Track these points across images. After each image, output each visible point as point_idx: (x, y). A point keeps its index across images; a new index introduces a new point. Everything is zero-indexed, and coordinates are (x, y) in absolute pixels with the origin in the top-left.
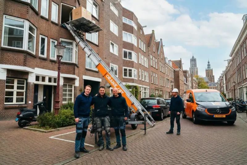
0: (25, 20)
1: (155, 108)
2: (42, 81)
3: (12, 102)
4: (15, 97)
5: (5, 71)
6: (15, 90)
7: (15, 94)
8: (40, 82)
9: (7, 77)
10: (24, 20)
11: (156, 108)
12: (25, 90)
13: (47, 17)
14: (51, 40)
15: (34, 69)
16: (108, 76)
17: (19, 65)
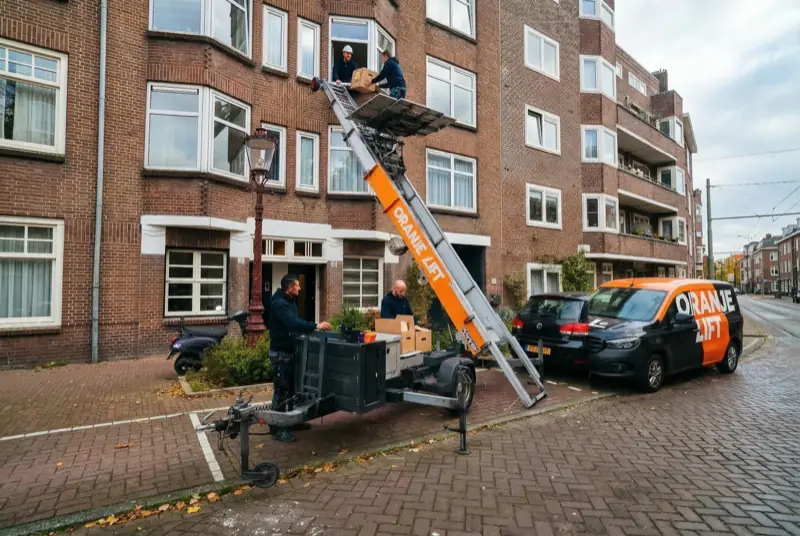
0: (200, 88)
1: (569, 333)
2: (274, 253)
3: (190, 309)
4: (196, 297)
5: (159, 233)
6: (197, 280)
7: (196, 289)
8: (269, 257)
9: (167, 247)
10: (197, 87)
11: (576, 333)
12: (224, 279)
13: (283, 68)
14: (299, 134)
15: (245, 222)
16: (399, 213)
17: (190, 213)
